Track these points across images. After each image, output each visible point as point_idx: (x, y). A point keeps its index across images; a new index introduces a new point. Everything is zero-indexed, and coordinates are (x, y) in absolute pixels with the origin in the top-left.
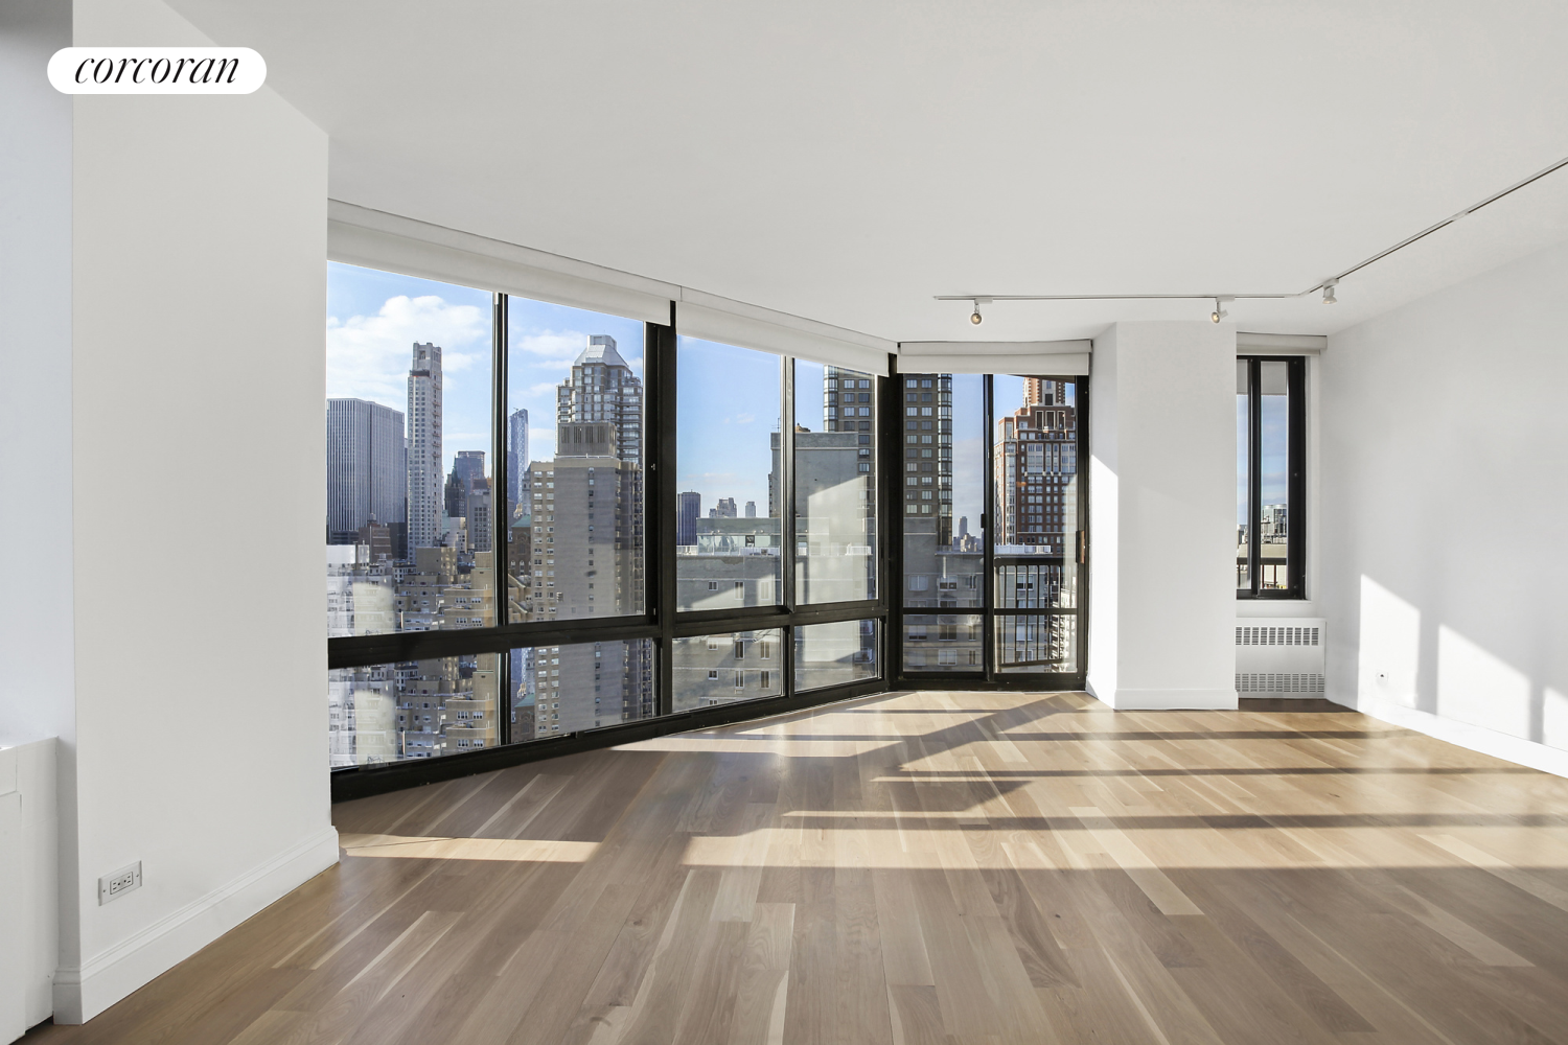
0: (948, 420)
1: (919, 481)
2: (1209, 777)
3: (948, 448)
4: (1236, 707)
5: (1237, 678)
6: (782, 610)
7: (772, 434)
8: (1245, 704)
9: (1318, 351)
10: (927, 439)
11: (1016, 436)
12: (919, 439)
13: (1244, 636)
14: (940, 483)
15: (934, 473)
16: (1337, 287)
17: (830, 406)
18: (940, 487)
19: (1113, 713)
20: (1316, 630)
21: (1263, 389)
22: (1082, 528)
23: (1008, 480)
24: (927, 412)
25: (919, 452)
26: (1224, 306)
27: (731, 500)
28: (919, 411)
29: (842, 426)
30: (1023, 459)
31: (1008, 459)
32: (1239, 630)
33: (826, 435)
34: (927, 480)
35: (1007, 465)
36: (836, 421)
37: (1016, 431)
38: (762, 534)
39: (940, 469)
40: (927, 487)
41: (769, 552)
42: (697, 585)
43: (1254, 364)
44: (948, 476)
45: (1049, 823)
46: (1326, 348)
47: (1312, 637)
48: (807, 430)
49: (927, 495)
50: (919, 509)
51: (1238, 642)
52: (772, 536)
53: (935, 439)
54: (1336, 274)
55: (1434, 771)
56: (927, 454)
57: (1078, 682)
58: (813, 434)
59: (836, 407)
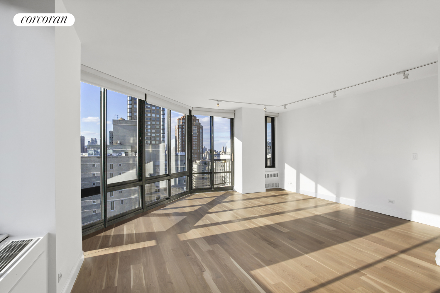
0: (164, 118)
1: (156, 134)
2: (271, 205)
3: (164, 126)
4: (265, 191)
5: (265, 185)
6: (168, 175)
7: (113, 120)
8: (267, 190)
9: (277, 116)
10: (158, 123)
11: (182, 123)
12: (156, 123)
13: (267, 176)
14: (161, 136)
15: (160, 132)
16: (286, 106)
17: (129, 112)
18: (162, 137)
19: (242, 195)
20: (277, 174)
21: (267, 122)
22: (232, 153)
23: (179, 135)
24: (158, 116)
25: (156, 127)
26: (266, 107)
27: (95, 139)
28: (156, 115)
29: (133, 118)
30: (183, 130)
31: (179, 129)
32: (266, 174)
33: (128, 121)
34: (158, 134)
35: (179, 131)
36: (131, 117)
37: (182, 122)
38: (110, 150)
39: (161, 132)
40: (158, 136)
41: (113, 155)
42: (88, 165)
43: (266, 117)
44: (164, 133)
45: (220, 223)
46: (279, 116)
47: (276, 175)
48: (124, 119)
49: (158, 139)
50: (156, 142)
51: (266, 177)
52: (113, 150)
53: (160, 123)
54: (287, 104)
55: (303, 200)
56: (158, 127)
57: (232, 188)
58: (126, 121)
59: (131, 113)
